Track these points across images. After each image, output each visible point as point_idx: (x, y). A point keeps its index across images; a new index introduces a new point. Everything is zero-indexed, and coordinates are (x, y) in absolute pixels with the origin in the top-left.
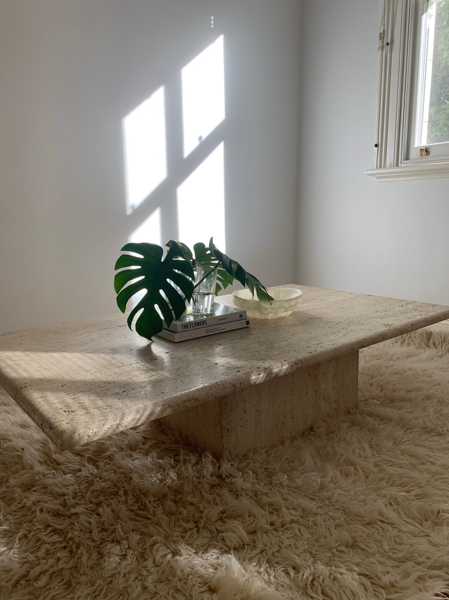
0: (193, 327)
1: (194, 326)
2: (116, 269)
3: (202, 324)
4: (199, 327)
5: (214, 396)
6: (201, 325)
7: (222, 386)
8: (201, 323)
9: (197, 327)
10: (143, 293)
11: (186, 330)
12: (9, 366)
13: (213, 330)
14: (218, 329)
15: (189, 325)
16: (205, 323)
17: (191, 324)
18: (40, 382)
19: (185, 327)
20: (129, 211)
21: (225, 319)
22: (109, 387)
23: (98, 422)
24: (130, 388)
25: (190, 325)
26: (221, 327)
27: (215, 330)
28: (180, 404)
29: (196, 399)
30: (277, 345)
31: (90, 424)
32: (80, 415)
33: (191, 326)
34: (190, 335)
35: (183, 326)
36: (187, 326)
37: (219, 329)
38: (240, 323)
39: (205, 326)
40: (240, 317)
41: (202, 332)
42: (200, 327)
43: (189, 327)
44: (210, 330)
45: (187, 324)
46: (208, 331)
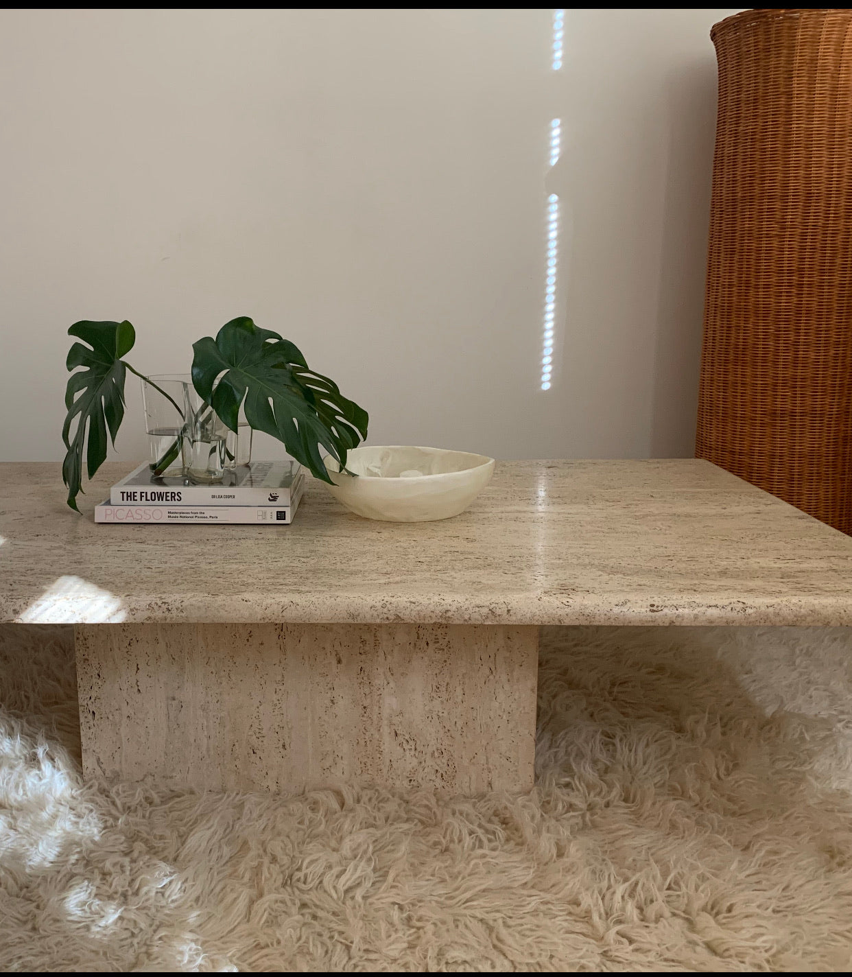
0: (147, 500)
1: (149, 498)
3: (168, 498)
4: (161, 502)
6: (166, 500)
8: (167, 496)
11: (129, 502)
13: (188, 515)
14: (199, 515)
15: (138, 495)
16: (177, 497)
19: (128, 496)
21: (228, 497)
25: (141, 496)
26: (208, 511)
27: (191, 515)
33: (144, 499)
34: (130, 515)
35: (125, 495)
36: (134, 496)
37: (202, 515)
38: (260, 513)
39: (179, 503)
40: (270, 500)
41: (159, 514)
42: (163, 502)
43: (138, 497)
44: (180, 513)
45: (134, 493)
46: (175, 515)
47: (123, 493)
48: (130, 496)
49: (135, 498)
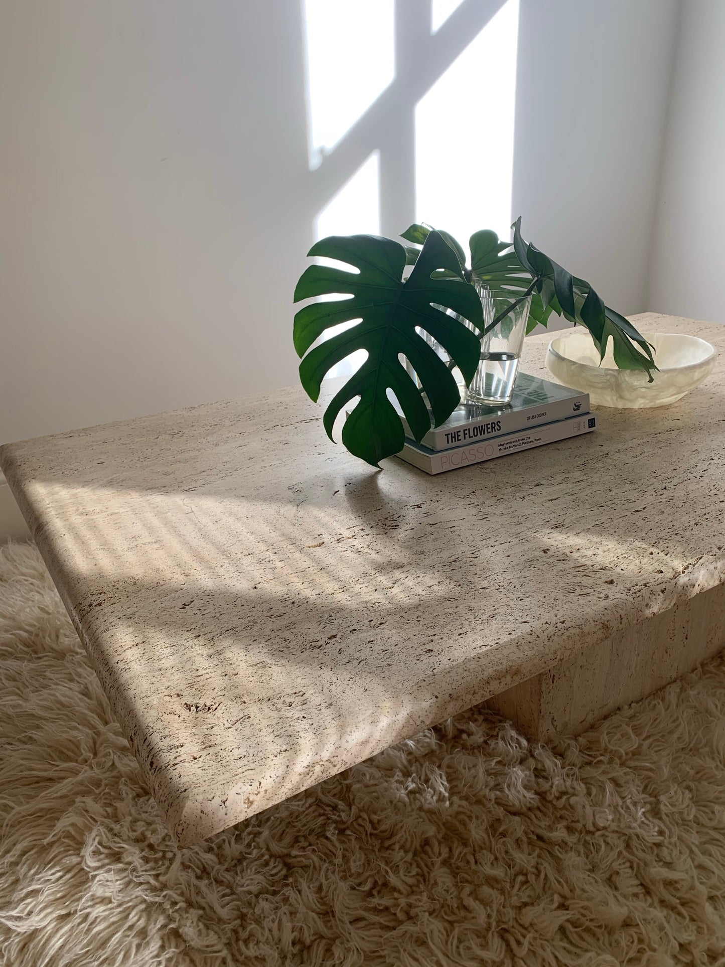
0: (470, 437)
1: (472, 434)
2: (296, 300)
3: (490, 430)
4: (483, 437)
5: (558, 658)
6: (488, 433)
7: (577, 631)
8: (487, 428)
9: (479, 437)
10: (358, 358)
11: (455, 444)
12: (72, 528)
13: (515, 443)
14: (525, 441)
15: (461, 434)
16: (497, 427)
17: (467, 432)
18: (134, 588)
19: (452, 437)
20: (315, 162)
21: (540, 415)
22: (293, 619)
23: (272, 757)
24: (344, 625)
25: (465, 434)
26: (532, 434)
27: (518, 443)
28: (476, 688)
29: (517, 672)
30: (680, 493)
31: (252, 766)
32: (227, 725)
33: (467, 436)
34: (464, 457)
35: (450, 436)
36: (458, 436)
37: (529, 440)
38: (575, 425)
39: (497, 433)
40: (574, 410)
41: (489, 449)
42: (486, 436)
43: (462, 437)
44: (509, 443)
45: (458, 432)
46: (504, 447)
47: (447, 435)
48: (455, 437)
49: (460, 438)
